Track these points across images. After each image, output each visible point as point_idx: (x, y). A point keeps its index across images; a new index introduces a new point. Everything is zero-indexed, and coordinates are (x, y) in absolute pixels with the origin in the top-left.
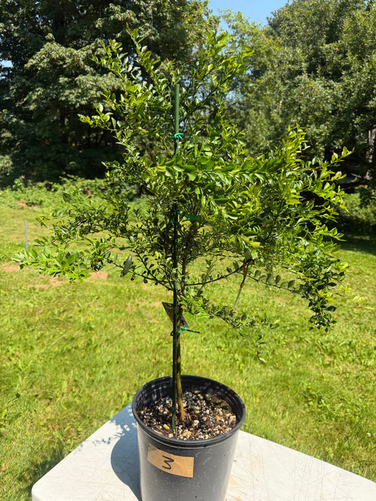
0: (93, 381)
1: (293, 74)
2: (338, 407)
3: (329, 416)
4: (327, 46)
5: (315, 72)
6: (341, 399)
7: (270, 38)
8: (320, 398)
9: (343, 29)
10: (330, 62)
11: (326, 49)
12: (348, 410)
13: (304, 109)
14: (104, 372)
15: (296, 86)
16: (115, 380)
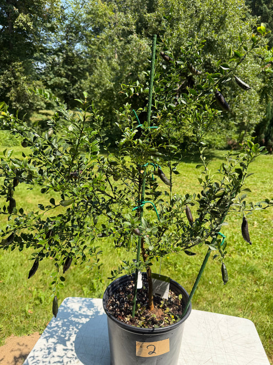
0: (4, 284)
1: (126, 34)
2: (187, 268)
3: (184, 275)
4: (149, 15)
5: (141, 34)
6: (188, 262)
7: (105, 4)
8: (175, 264)
9: (158, 4)
10: (151, 27)
11: (148, 17)
12: (194, 269)
13: (135, 59)
14: (12, 275)
15: (129, 42)
16: (23, 279)
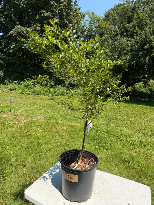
0: (41, 158)
1: (115, 36)
2: (136, 165)
3: (133, 168)
4: (128, 25)
5: (123, 35)
6: (138, 162)
7: (105, 22)
8: (129, 162)
9: (134, 18)
10: (129, 31)
11: (128, 26)
12: (140, 166)
13: (119, 49)
14: (45, 155)
15: (116, 40)
16: (49, 158)
